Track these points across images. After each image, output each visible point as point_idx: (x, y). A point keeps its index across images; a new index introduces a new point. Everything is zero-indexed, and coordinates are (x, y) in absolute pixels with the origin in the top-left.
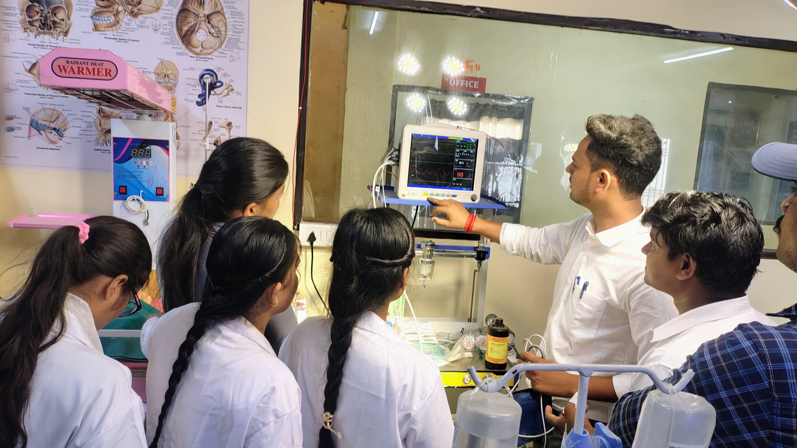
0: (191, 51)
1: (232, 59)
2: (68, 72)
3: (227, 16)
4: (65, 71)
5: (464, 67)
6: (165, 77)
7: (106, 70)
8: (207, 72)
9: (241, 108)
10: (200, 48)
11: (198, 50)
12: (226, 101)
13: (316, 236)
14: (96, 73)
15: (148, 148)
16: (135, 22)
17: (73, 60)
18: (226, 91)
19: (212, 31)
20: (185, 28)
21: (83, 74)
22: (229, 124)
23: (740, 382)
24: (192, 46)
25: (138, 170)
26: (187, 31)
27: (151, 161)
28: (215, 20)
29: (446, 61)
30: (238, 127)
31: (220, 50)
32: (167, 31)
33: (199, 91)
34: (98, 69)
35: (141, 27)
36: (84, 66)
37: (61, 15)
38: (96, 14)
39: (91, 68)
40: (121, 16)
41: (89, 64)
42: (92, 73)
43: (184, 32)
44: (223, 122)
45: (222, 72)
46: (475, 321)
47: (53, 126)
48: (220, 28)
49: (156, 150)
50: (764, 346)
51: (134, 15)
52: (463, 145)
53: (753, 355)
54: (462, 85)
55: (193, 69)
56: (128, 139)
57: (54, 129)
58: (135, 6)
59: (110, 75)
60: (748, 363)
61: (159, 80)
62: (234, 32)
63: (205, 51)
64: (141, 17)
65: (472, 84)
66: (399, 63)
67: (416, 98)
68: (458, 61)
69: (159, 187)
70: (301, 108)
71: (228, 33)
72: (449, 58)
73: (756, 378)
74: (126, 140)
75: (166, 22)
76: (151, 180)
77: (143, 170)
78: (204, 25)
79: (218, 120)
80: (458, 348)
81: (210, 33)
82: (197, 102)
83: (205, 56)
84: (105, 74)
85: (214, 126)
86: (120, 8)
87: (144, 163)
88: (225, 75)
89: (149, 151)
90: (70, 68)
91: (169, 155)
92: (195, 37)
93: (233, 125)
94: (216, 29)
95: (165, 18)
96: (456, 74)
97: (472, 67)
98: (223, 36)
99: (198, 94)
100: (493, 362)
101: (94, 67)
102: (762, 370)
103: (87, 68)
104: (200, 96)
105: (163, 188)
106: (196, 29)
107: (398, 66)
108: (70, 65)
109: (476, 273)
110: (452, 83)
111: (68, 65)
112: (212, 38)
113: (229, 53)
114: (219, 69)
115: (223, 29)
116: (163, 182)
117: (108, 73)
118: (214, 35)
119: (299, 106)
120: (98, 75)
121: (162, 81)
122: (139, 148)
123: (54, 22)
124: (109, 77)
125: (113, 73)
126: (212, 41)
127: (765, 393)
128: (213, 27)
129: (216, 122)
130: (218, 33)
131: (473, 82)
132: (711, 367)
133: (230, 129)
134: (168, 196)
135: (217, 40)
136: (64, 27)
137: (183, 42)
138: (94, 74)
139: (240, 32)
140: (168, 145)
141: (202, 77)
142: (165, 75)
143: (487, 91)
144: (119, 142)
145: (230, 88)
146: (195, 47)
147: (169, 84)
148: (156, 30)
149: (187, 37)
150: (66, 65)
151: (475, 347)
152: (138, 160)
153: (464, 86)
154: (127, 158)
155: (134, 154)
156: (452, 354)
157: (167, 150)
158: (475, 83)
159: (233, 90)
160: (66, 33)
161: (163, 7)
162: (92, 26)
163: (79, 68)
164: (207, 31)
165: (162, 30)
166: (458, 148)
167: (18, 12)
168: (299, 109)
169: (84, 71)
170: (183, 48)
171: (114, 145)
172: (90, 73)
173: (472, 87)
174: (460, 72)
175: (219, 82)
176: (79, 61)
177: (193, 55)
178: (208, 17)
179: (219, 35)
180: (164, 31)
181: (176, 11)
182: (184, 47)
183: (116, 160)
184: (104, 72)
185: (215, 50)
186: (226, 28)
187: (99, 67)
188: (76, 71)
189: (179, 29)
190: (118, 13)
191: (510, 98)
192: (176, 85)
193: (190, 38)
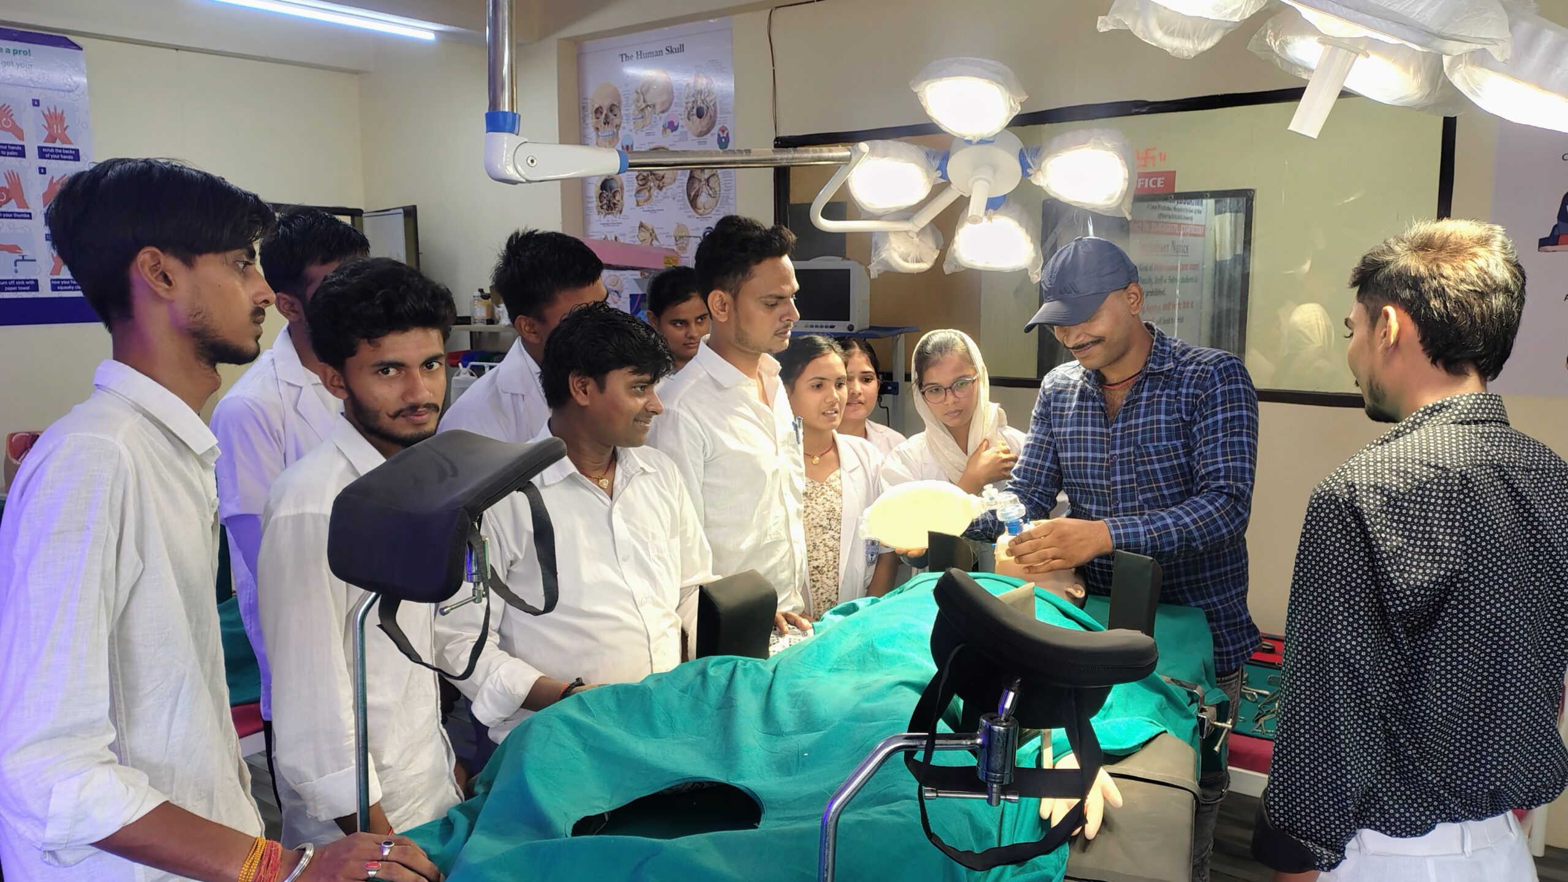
0: (697, 212)
3: (720, 176)
10: (703, 209)
11: (701, 211)
16: (662, 193)
19: (711, 192)
20: (692, 193)
24: (698, 208)
26: (694, 195)
28: (712, 181)
31: (716, 208)
32: (681, 198)
35: (665, 197)
37: (618, 197)
38: (638, 192)
40: (652, 191)
43: (692, 196)
47: (615, 289)
51: (660, 188)
55: (698, 229)
57: (616, 292)
58: (661, 180)
61: (677, 242)
62: (726, 191)
63: (706, 212)
64: (664, 190)
65: (1155, 183)
71: (721, 192)
74: (637, 295)
75: (679, 190)
78: (705, 189)
83: (706, 216)
86: (652, 184)
92: (700, 198)
94: (714, 190)
95: (679, 187)
98: (718, 195)
106: (700, 192)
112: (711, 198)
115: (717, 189)
118: (712, 195)
121: (679, 242)
123: (614, 204)
126: (712, 201)
128: (711, 189)
130: (716, 193)
131: (1157, 178)
135: (714, 200)
136: (619, 207)
137: (691, 205)
142: (681, 236)
144: (633, 297)
146: (700, 209)
147: (683, 244)
148: (674, 198)
149: (694, 201)
158: (1159, 179)
160: (621, 212)
161: (679, 178)
162: (635, 203)
164: (707, 193)
165: (677, 198)
167: (594, 199)
177: (699, 215)
178: (708, 180)
180: (679, 198)
181: (686, 180)
182: (692, 210)
185: (713, 209)
186: (720, 188)
189: (689, 196)
190: (651, 188)
192: (688, 244)
193: (696, 201)
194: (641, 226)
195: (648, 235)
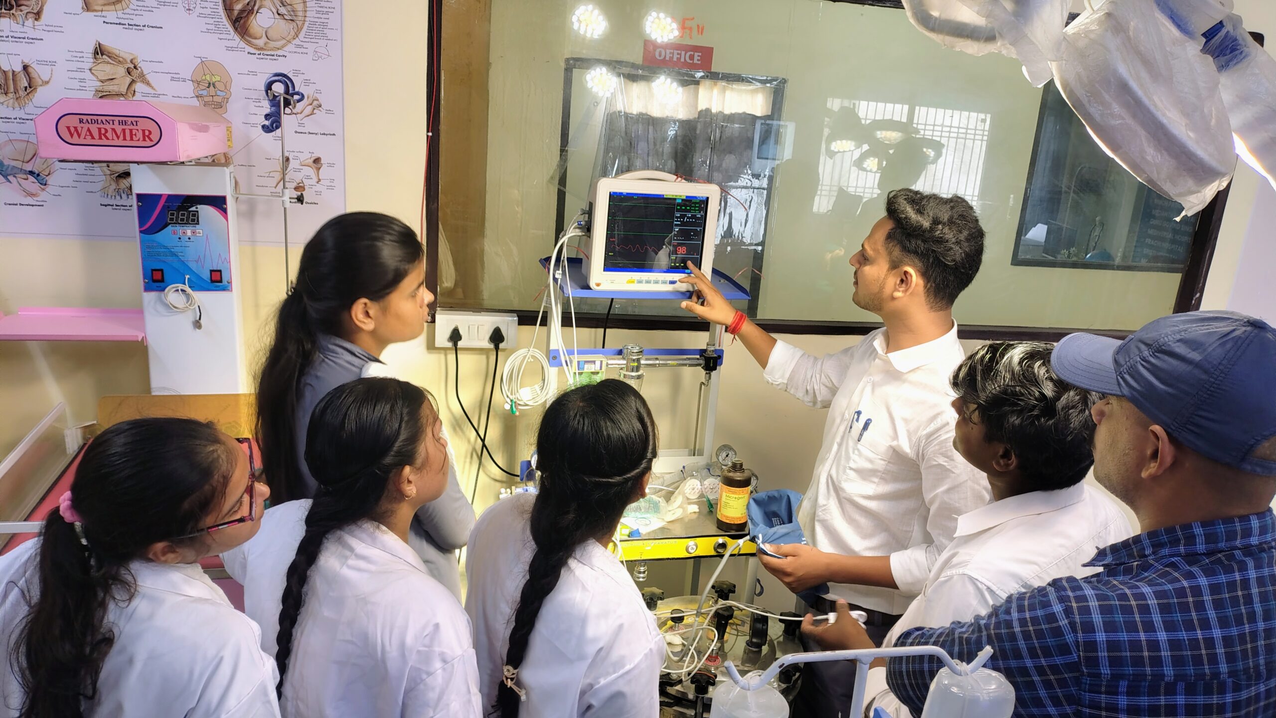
0: (249, 43)
1: (317, 56)
2: (83, 136)
4: (79, 136)
5: (678, 29)
6: (208, 87)
7: (144, 131)
8: (276, 78)
9: (334, 135)
10: (264, 39)
11: (260, 42)
12: (310, 125)
13: (461, 332)
14: (128, 137)
15: (193, 209)
17: (89, 118)
18: (309, 108)
19: (283, 10)
20: (238, 7)
21: (108, 139)
22: (317, 161)
23: (1047, 653)
24: (250, 36)
25: (179, 244)
26: (242, 11)
27: (199, 229)
29: (650, 18)
30: (331, 165)
31: (297, 41)
32: (208, 11)
33: (266, 108)
34: (131, 131)
35: (164, 4)
36: (108, 127)
39: (119, 129)
41: (116, 123)
42: (121, 137)
43: (236, 13)
44: (307, 157)
45: (301, 77)
46: (701, 454)
48: (295, 6)
49: (206, 212)
50: (1076, 612)
52: (686, 206)
53: (1063, 622)
54: (675, 59)
55: (254, 73)
56: (160, 196)
57: (31, 173)
59: (151, 140)
60: (1057, 632)
61: (201, 92)
62: (318, 12)
63: (272, 44)
65: (692, 57)
66: (574, 19)
67: (601, 74)
68: (669, 20)
69: (215, 268)
70: (430, 134)
71: (308, 14)
72: (654, 14)
73: (1064, 649)
74: (157, 197)
76: (202, 257)
77: (188, 244)
78: (268, 2)
79: (298, 154)
80: (678, 500)
81: (279, 14)
82: (263, 127)
83: (272, 53)
84: (141, 139)
85: (293, 164)
87: (189, 233)
88: (307, 82)
89: (196, 214)
90: (85, 130)
91: (226, 219)
92: (254, 21)
93: (322, 162)
94: (289, 8)
96: (666, 40)
97: (691, 29)
98: (300, 18)
99: (264, 114)
100: (728, 522)
101: (124, 127)
102: (1071, 640)
103: (113, 130)
104: (267, 117)
105: (220, 271)
106: (256, 8)
107: (573, 23)
108: (86, 126)
109: (703, 386)
110: (660, 56)
111: (82, 125)
112: (283, 22)
113: (311, 47)
114: (297, 72)
115: (299, 8)
116: (220, 262)
117: (146, 135)
118: (286, 17)
119: (428, 131)
120: (132, 139)
121: (205, 93)
122: (179, 209)
124: (149, 143)
125: (155, 137)
126: (283, 27)
127: (1074, 667)
128: (283, 4)
129: (296, 158)
130: (292, 13)
131: (692, 53)
132: (1017, 629)
133: (318, 169)
134: (230, 283)
135: (292, 25)
136: (33, 5)
137: (236, 29)
138: (125, 139)
139: (327, 13)
140: (225, 203)
141: (269, 87)
142: (209, 84)
143: (714, 69)
144: (146, 201)
145: (315, 103)
146: (256, 38)
147: (216, 99)
148: (189, 10)
149: (242, 22)
150: (79, 126)
151: (702, 496)
152: (179, 229)
153: (679, 59)
154: (160, 226)
155: (172, 219)
156: (670, 508)
157: (224, 211)
158: (696, 54)
159: (320, 106)
160: (38, 15)
163: (100, 129)
164: (275, 11)
165: (198, 10)
166: (678, 211)
168: (428, 136)
169: (109, 135)
170: (236, 40)
171: (139, 207)
172: (118, 137)
173: (691, 62)
174: (671, 37)
175: (298, 93)
176: (100, 118)
177: (253, 51)
179: (295, 18)
180: (202, 11)
182: (237, 38)
183: (142, 229)
184: (140, 135)
185: (289, 42)
186: (305, 7)
187: (131, 127)
188: (96, 134)
189: (228, 9)
191: (751, 80)
192: (228, 99)
193: (245, 23)
194: (99, 51)
195: (121, 71)
